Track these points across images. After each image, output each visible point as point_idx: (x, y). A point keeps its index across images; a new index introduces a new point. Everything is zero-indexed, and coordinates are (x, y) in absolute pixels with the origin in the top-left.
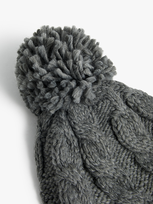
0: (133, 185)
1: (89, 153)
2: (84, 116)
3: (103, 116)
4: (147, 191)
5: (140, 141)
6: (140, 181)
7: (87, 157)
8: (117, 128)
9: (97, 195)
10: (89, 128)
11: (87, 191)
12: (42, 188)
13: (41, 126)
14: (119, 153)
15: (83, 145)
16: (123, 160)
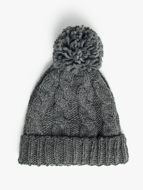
0: (68, 117)
1: (59, 93)
2: (68, 77)
3: (77, 82)
4: (71, 123)
5: (86, 103)
6: (73, 117)
7: (57, 93)
8: (79, 91)
9: (50, 110)
10: (66, 84)
11: (45, 106)
12: (33, 92)
13: (52, 67)
14: (74, 101)
15: (59, 88)
16: (74, 105)
